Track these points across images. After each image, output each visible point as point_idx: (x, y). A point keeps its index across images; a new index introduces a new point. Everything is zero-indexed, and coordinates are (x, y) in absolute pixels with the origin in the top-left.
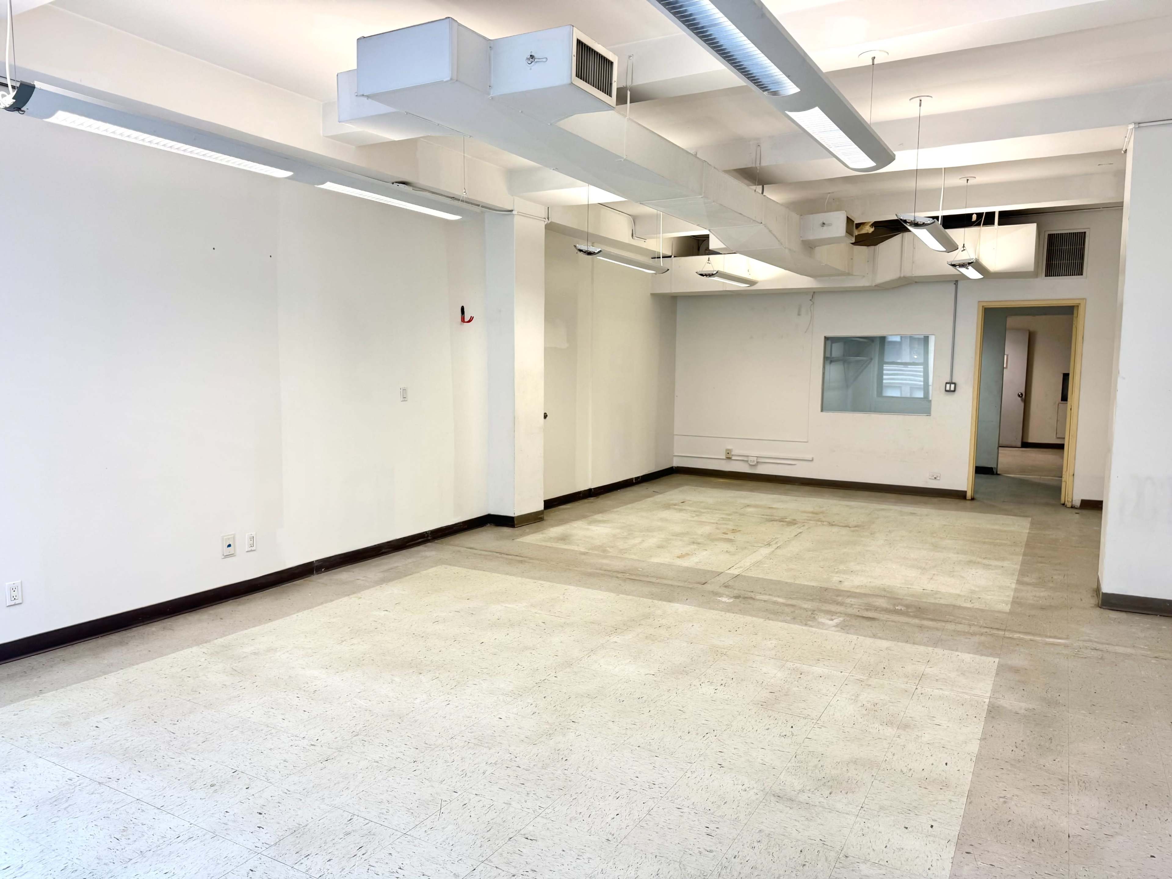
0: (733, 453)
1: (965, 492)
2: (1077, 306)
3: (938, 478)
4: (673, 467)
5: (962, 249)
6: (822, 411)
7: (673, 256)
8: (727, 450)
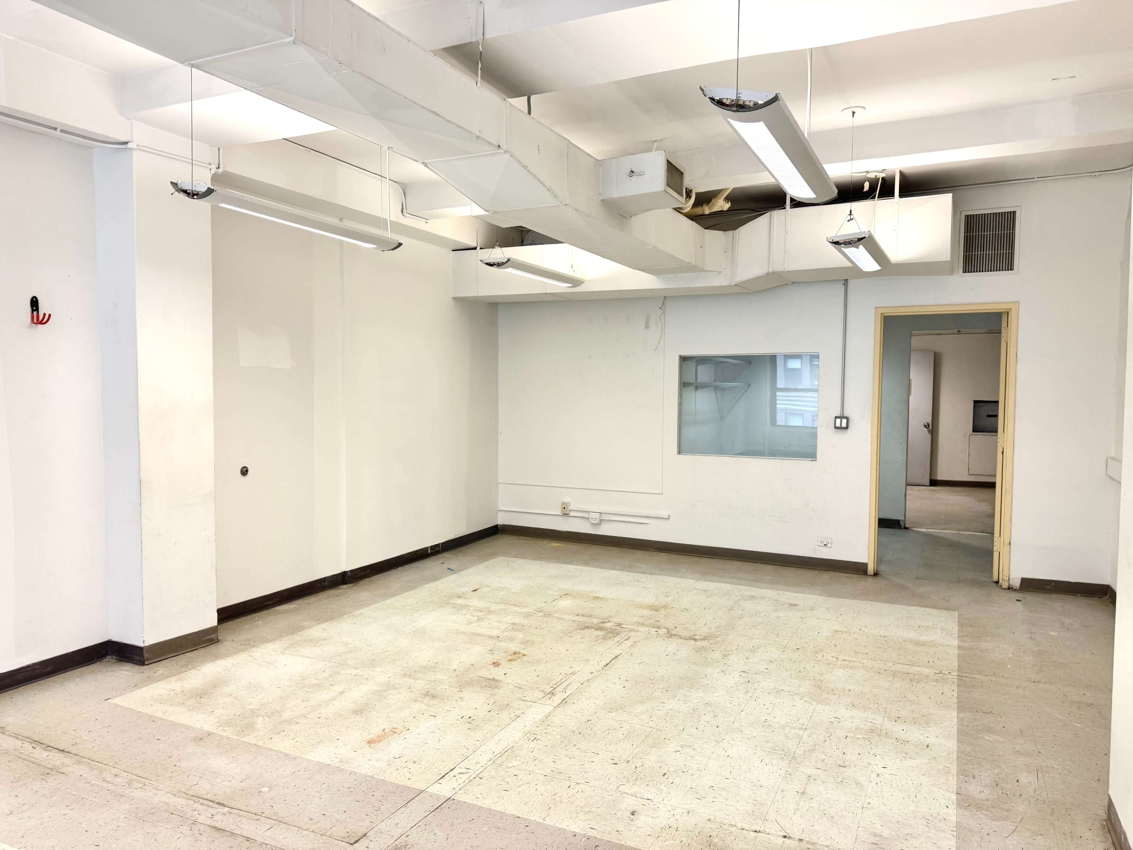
0: (570, 508)
1: (866, 565)
2: (1005, 312)
3: (829, 545)
4: (498, 525)
5: (849, 218)
6: (679, 453)
7: (478, 248)
8: (563, 503)
